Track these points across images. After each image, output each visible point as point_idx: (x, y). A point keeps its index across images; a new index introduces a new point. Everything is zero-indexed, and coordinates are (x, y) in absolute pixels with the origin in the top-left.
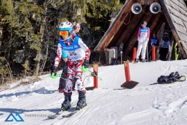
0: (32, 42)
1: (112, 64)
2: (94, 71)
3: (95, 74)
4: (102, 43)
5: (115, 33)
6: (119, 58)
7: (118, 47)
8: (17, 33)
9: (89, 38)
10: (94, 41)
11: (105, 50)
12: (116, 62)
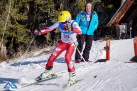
0: (53, 17)
1: (122, 38)
2: (107, 46)
3: (107, 49)
4: (114, 20)
5: (125, 11)
6: (128, 33)
7: (128, 23)
8: (41, 9)
9: (102, 15)
10: (107, 18)
11: (116, 25)
12: (126, 36)
